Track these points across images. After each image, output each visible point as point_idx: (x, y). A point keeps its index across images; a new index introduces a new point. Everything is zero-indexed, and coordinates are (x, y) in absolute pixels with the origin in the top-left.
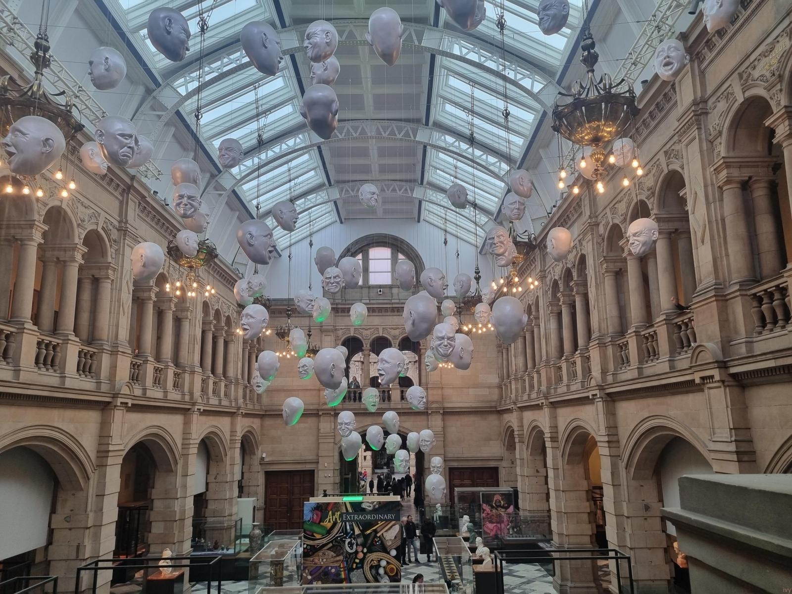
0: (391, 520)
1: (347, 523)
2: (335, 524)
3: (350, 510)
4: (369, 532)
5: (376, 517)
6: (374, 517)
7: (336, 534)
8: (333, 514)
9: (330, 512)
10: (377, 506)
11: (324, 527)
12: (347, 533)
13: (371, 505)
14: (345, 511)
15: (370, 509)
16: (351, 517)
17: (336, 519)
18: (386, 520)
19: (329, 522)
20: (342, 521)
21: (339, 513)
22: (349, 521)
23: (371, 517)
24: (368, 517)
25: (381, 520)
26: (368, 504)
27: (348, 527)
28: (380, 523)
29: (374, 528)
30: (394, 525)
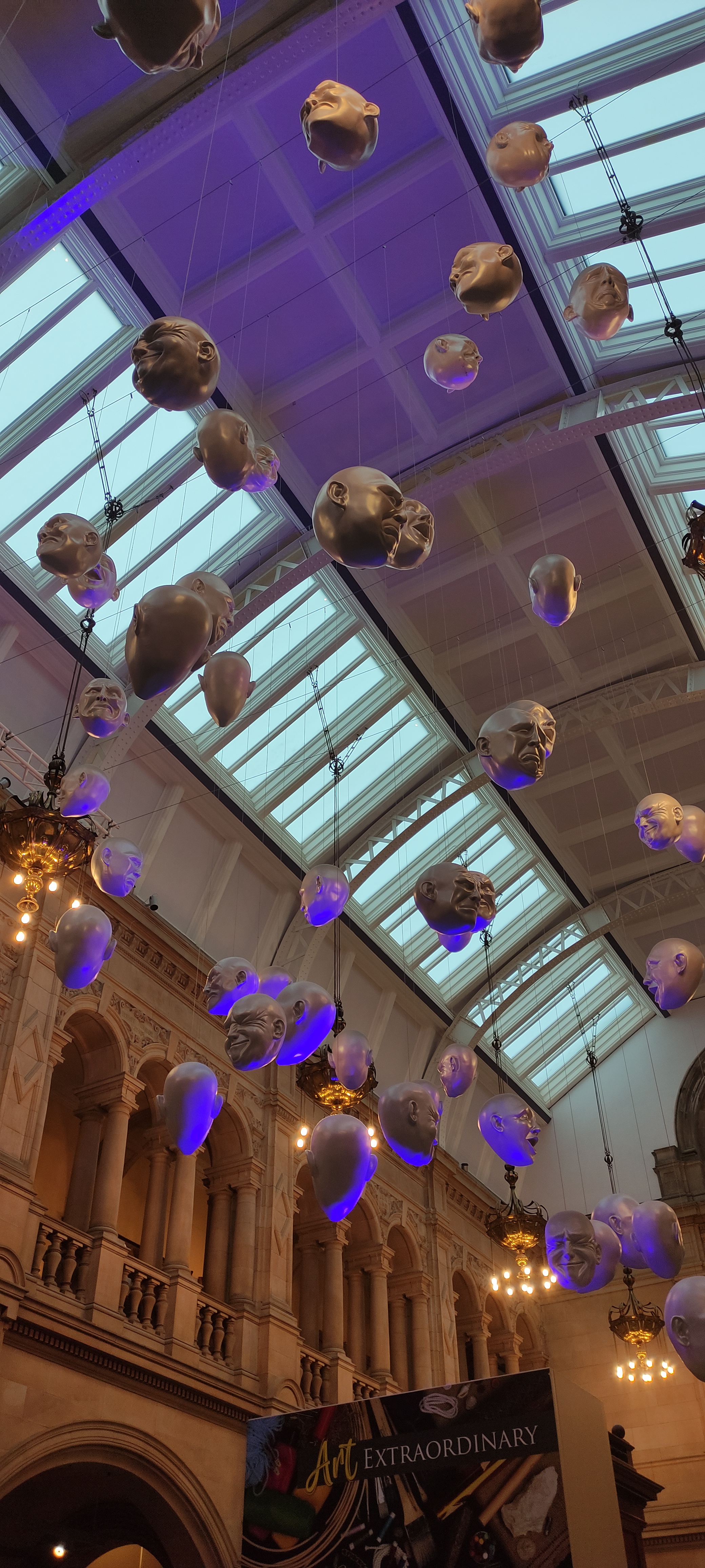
0: (524, 1453)
1: (378, 1481)
2: (339, 1485)
3: (386, 1430)
4: (450, 1509)
5: (473, 1443)
6: (464, 1444)
7: (343, 1530)
8: (333, 1452)
9: (325, 1446)
10: (472, 1401)
11: (304, 1505)
12: (375, 1521)
13: (451, 1400)
14: (367, 1435)
15: (449, 1414)
16: (387, 1456)
17: (341, 1468)
18: (507, 1453)
19: (321, 1482)
20: (360, 1477)
21: (350, 1444)
22: (381, 1472)
23: (455, 1448)
24: (445, 1448)
25: (492, 1455)
26: (443, 1399)
27: (381, 1498)
28: (488, 1469)
29: (468, 1491)
30: (537, 1470)
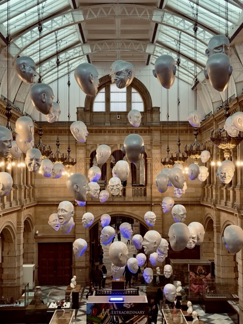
0: (142, 315)
2: (107, 316)
3: (116, 308)
4: (128, 322)
5: (133, 312)
6: (131, 312)
8: (105, 310)
9: (103, 309)
10: (133, 306)
11: (100, 318)
12: (113, 322)
13: (129, 305)
14: (112, 309)
15: (128, 307)
16: (116, 313)
17: (107, 313)
18: (138, 314)
19: (103, 315)
20: (111, 315)
21: (109, 310)
22: (115, 315)
23: (129, 313)
24: (127, 312)
25: (136, 315)
26: (127, 305)
27: (115, 319)
28: (135, 317)
29: (131, 319)
30: (144, 318)
